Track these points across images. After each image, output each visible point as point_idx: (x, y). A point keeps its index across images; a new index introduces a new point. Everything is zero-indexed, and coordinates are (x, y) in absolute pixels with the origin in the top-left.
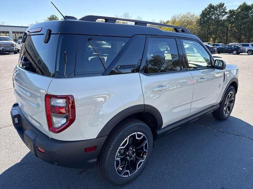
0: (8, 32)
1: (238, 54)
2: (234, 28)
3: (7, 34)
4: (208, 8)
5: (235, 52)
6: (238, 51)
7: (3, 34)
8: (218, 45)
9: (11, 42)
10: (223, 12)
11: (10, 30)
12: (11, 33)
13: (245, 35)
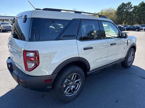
0: (8, 20)
1: (139, 31)
2: (137, 16)
3: (8, 21)
4: (122, 5)
5: (137, 30)
6: (139, 29)
7: (6, 21)
8: (127, 26)
9: (9, 25)
10: (130, 7)
11: (10, 19)
12: (10, 20)
13: (143, 20)
